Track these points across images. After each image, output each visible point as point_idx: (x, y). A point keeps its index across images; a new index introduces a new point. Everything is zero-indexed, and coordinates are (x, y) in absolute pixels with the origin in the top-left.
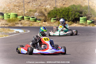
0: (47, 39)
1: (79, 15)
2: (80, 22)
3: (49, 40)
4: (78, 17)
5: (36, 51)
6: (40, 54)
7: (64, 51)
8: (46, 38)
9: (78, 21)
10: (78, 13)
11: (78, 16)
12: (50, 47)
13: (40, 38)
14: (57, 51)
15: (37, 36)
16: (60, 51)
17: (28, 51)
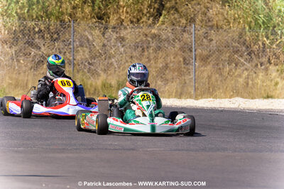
0: (68, 82)
3: (72, 85)
5: (39, 109)
12: (73, 101)
13: (52, 80)
15: (46, 78)
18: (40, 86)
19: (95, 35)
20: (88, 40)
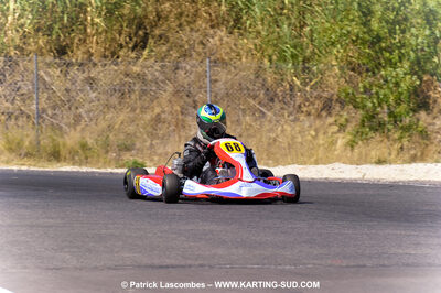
0: (237, 146)
3: (243, 151)
6: (207, 200)
7: (293, 192)
8: (231, 141)
12: (247, 175)
14: (270, 191)
16: (280, 190)
17: (163, 186)
18: (187, 153)
19: (53, 75)
20: (44, 82)
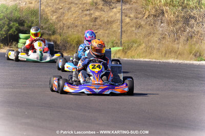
1: (19, 28)
2: (19, 44)
4: (15, 32)
9: (14, 43)
10: (15, 23)
11: (16, 29)
